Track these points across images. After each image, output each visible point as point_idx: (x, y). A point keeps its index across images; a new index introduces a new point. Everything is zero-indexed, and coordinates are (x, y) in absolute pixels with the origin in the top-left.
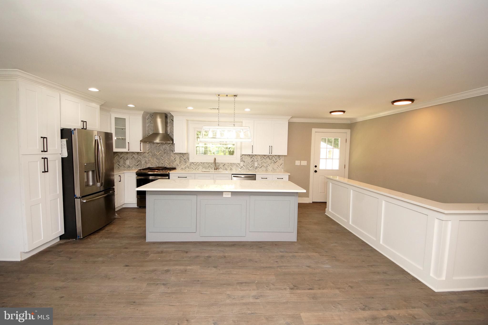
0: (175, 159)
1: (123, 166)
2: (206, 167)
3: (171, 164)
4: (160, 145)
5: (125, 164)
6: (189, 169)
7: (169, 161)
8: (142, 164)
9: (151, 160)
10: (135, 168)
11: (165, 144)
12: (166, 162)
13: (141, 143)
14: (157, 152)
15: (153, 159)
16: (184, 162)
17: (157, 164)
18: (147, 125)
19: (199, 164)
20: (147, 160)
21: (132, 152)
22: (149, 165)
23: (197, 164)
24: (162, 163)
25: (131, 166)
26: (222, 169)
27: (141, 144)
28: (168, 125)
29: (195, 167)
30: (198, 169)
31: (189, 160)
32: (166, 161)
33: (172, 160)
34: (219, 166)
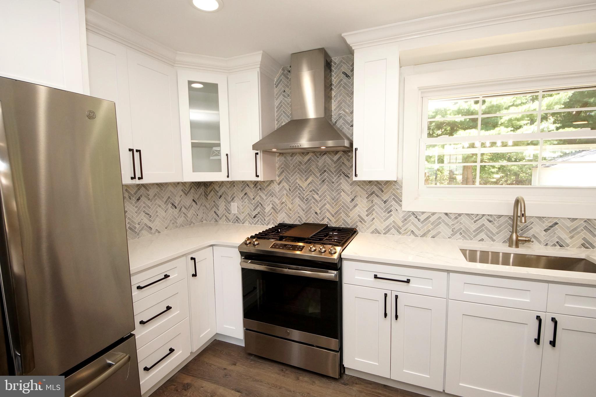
0: (353, 200)
1: (226, 216)
2: (468, 230)
3: (343, 215)
4: (309, 160)
5: (228, 210)
6: (400, 233)
7: (336, 205)
8: (265, 213)
9: (288, 202)
10: (249, 222)
11: (325, 156)
12: (328, 210)
13: (257, 154)
14: (301, 179)
15: (292, 200)
16: (385, 212)
17: (302, 213)
18: (276, 103)
19: (440, 218)
20: (278, 202)
21: (243, 182)
22: (283, 218)
23: (429, 217)
24: (316, 213)
25: (241, 217)
26: (540, 242)
27: (258, 156)
28: (333, 93)
29: (422, 227)
30: (433, 237)
31: (401, 206)
32: (328, 206)
33: (343, 202)
34: (526, 228)
